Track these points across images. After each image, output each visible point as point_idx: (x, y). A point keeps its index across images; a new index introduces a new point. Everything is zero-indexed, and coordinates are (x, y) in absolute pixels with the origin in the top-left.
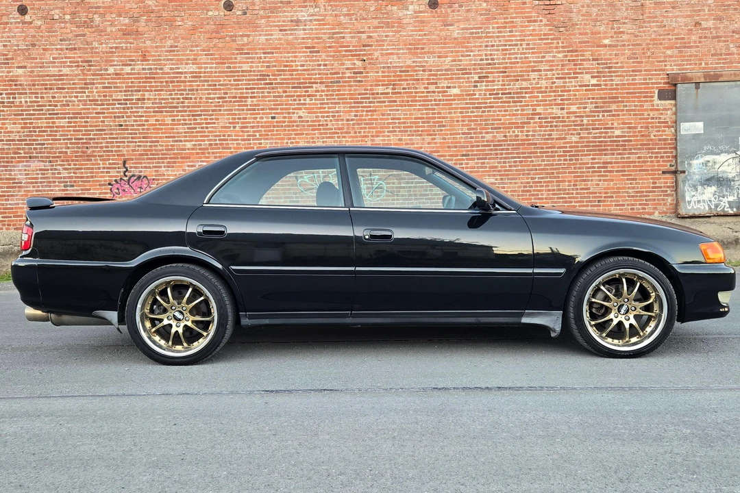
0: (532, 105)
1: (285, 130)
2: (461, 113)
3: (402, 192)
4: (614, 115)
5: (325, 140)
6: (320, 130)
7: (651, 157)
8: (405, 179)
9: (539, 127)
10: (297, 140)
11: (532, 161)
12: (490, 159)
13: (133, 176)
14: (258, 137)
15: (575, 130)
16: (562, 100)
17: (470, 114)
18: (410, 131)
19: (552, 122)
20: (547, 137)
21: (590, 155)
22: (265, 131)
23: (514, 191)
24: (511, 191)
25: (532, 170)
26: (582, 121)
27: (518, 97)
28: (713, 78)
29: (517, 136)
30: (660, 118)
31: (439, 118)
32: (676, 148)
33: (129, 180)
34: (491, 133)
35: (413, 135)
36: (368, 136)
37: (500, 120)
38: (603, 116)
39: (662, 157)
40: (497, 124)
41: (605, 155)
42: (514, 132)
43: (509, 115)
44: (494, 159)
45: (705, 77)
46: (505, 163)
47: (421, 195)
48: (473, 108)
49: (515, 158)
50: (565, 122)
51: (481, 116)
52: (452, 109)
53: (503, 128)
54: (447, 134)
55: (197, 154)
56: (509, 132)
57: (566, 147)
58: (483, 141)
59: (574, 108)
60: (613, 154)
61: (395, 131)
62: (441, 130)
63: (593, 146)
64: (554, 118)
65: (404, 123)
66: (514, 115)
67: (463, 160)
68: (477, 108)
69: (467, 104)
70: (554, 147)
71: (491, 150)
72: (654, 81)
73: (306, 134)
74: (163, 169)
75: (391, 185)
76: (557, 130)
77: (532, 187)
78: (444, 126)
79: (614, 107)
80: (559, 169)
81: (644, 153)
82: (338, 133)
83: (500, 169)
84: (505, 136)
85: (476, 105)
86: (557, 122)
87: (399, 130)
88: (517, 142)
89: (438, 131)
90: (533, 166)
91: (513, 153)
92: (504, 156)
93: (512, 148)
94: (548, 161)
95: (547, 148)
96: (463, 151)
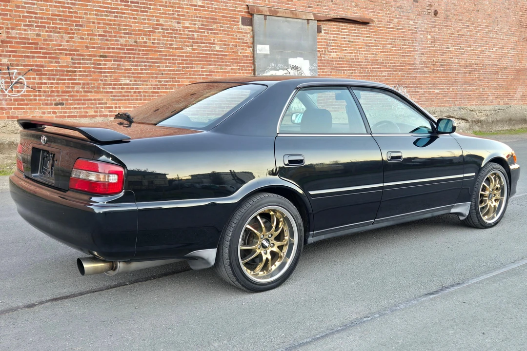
0: (156, 17)
2: (96, 15)
3: (45, 88)
4: (214, 33)
7: (239, 69)
8: (45, 74)
9: (163, 36)
11: (159, 66)
12: (124, 61)
15: (189, 42)
16: (178, 15)
17: (104, 17)
18: (48, 27)
19: (172, 33)
20: (169, 46)
21: (200, 64)
23: (146, 92)
24: (144, 92)
25: (159, 74)
26: (193, 35)
27: (144, 8)
28: (274, 13)
29: (146, 43)
30: (243, 39)
31: (76, 17)
32: (254, 64)
34: (124, 37)
35: (51, 32)
36: (2, 28)
37: (131, 26)
38: (208, 33)
39: (246, 70)
40: (129, 30)
41: (210, 65)
42: (143, 39)
43: (138, 23)
44: (128, 61)
45: (270, 11)
46: (137, 66)
47: (63, 92)
48: (107, 12)
49: (145, 62)
50: (181, 34)
51: (115, 21)
52: (88, 10)
53: (135, 34)
54: (84, 35)
56: (139, 39)
57: (183, 56)
58: (118, 45)
59: (187, 24)
60: (215, 65)
61: (32, 26)
62: (79, 30)
63: (202, 57)
64: (173, 30)
65: (41, 18)
66: (142, 23)
67: (101, 61)
68: (110, 12)
69: (101, 7)
70: (174, 56)
71: (125, 53)
72: (238, 9)
75: (32, 81)
76: (176, 41)
77: (159, 89)
78: (81, 26)
79: (214, 27)
80: (179, 74)
81: (235, 66)
83: (133, 71)
84: (136, 42)
85: (109, 10)
86: (175, 34)
87: (36, 24)
88: (146, 48)
89: (75, 30)
90: (160, 70)
91: (143, 58)
92: (136, 60)
93: (142, 53)
94: (171, 67)
95: (170, 56)
96: (100, 52)
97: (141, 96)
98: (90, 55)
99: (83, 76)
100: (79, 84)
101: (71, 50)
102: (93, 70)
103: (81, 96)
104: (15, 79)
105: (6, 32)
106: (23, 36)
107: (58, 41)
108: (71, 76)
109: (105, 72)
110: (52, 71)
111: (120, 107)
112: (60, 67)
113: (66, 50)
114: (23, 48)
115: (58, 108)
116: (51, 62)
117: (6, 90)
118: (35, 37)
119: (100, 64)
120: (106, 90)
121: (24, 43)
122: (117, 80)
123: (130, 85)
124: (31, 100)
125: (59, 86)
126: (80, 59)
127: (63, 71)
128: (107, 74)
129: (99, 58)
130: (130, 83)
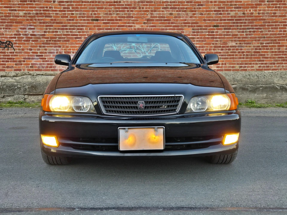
1: (90, 5)
5: (118, 13)
6: (115, 5)
9: (268, 7)
10: (99, 12)
11: (262, 32)
12: (232, 29)
14: (71, 9)
18: (178, 8)
19: (277, 4)
20: (273, 15)
22: (76, 5)
23: (249, 52)
24: (247, 52)
25: (261, 38)
29: (252, 13)
34: (234, 11)
35: (180, 11)
36: (148, 11)
37: (241, 2)
40: (239, 5)
42: (250, 10)
44: (235, 29)
46: (243, 32)
49: (250, 29)
50: (285, 4)
53: (243, 8)
54: (203, 11)
55: (27, 20)
56: (247, 11)
57: (285, 22)
58: (229, 17)
61: (168, 8)
62: (200, 8)
64: (278, 1)
65: (174, 2)
67: (214, 29)
70: (277, 22)
71: (234, 23)
73: (105, 8)
74: (2, 30)
76: (280, 10)
77: (260, 49)
78: (202, 5)
80: (280, 37)
82: (127, 8)
83: (239, 36)
84: (244, 14)
86: (280, 4)
87: (170, 7)
88: (252, 18)
89: (197, 8)
90: (262, 35)
91: (249, 26)
92: (242, 27)
93: (248, 22)
94: (273, 31)
95: (272, 22)
96: (214, 23)
97: (244, 55)
98: (206, 26)
99: (199, 41)
101: (192, 23)
102: (207, 36)
105: (151, 13)
106: (161, 16)
107: (185, 17)
109: (216, 38)
111: (225, 64)
113: (189, 23)
114: (160, 23)
117: (147, 52)
118: (169, 16)
119: (213, 32)
120: (216, 51)
121: (162, 20)
122: (225, 43)
123: (236, 47)
126: (198, 29)
128: (218, 39)
129: (213, 28)
130: (236, 45)
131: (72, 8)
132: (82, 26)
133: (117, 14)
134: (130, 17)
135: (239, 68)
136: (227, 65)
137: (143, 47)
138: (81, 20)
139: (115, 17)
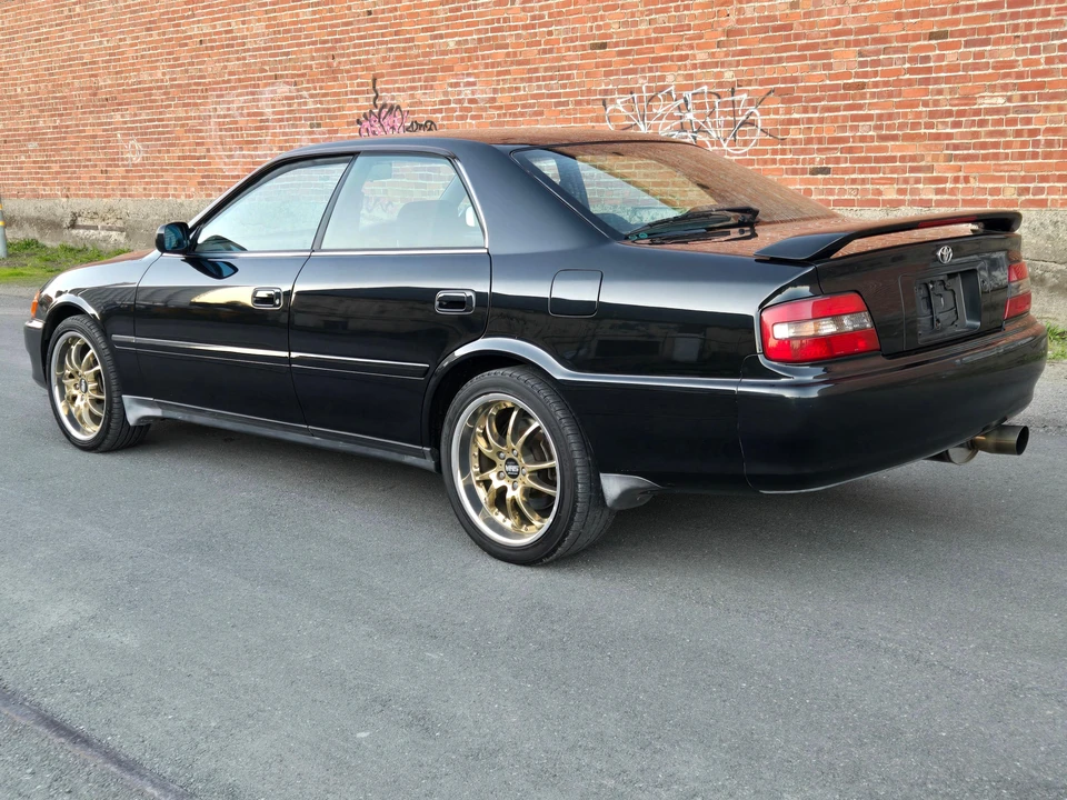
3: (795, 133)
5: (653, 16)
8: (798, 100)
10: (607, 21)
12: (997, 42)
13: (384, 106)
14: (547, 18)
23: (1055, 131)
24: (1048, 131)
33: (380, 113)
36: (731, 2)
44: (1007, 41)
46: (1035, 50)
47: (834, 140)
49: (1062, 35)
55: (462, 60)
67: (932, 48)
71: (1003, 17)
74: (419, 92)
75: (772, 116)
83: (1021, 69)
91: (1060, 23)
92: (1034, 32)
93: (1057, 9)
96: (933, 24)
97: (1036, 144)
98: (904, 38)
99: (880, 95)
100: (868, 118)
101: (860, 31)
102: (907, 76)
103: (870, 150)
104: (742, 115)
105: (737, 10)
106: (766, 13)
107: (835, 12)
108: (854, 98)
109: (937, 81)
110: (814, 89)
111: (966, 180)
112: (831, 77)
113: (848, 32)
114: (764, 40)
115: (815, 182)
116: (814, 68)
117: (725, 140)
118: (788, 11)
119: (926, 59)
120: (934, 131)
122: (968, 99)
123: (1006, 110)
124: (765, 162)
125: (824, 125)
127: (836, 87)
128: (943, 86)
129: (926, 43)
130: (1008, 104)
131: (550, 15)
132: (570, 67)
133: (650, 22)
134: (681, 28)
135: (1015, 197)
136: (974, 184)
137: (714, 125)
138: (568, 49)
139: (646, 31)
